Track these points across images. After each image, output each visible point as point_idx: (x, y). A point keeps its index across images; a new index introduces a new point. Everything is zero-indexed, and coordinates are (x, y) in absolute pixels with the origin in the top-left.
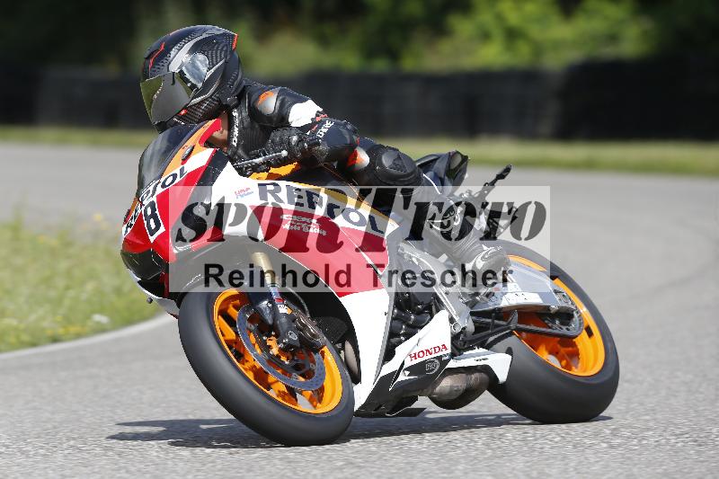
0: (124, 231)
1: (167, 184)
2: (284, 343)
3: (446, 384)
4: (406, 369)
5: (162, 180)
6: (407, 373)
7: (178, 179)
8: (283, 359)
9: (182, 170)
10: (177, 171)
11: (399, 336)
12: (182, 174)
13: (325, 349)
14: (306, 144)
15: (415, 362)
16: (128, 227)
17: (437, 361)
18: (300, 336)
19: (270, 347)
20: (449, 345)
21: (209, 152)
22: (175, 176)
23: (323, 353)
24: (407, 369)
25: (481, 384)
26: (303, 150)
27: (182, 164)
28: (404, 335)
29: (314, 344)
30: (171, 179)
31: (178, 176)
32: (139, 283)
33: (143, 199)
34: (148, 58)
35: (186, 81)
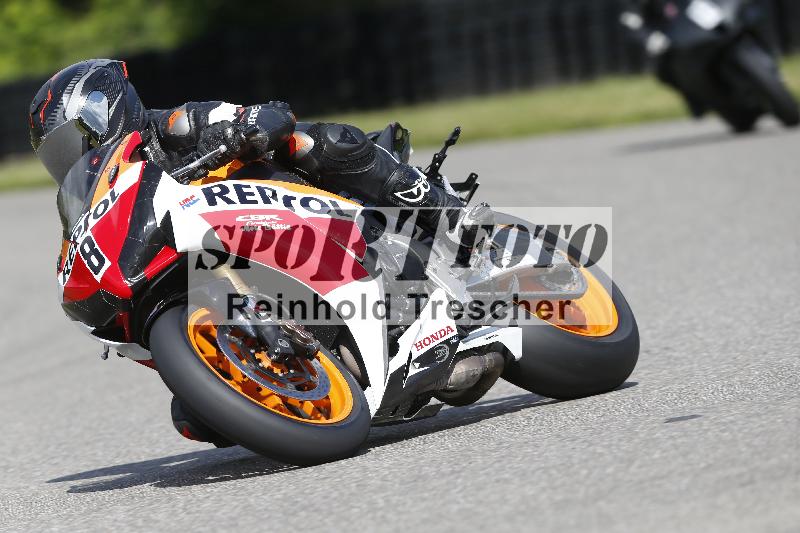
0: (62, 281)
1: (99, 212)
2: (276, 354)
3: (461, 370)
5: (92, 211)
6: (417, 365)
7: (111, 205)
8: (277, 371)
9: (112, 194)
10: (107, 197)
11: (398, 327)
12: (113, 198)
13: (320, 354)
14: (242, 135)
15: (423, 351)
16: (64, 274)
17: (444, 346)
18: (291, 343)
19: (260, 361)
20: (453, 326)
21: (138, 166)
22: (106, 203)
23: (318, 359)
24: (416, 361)
27: (111, 187)
29: (308, 350)
30: (102, 207)
31: (110, 202)
32: (93, 333)
33: (75, 238)
34: (36, 112)
35: (87, 128)
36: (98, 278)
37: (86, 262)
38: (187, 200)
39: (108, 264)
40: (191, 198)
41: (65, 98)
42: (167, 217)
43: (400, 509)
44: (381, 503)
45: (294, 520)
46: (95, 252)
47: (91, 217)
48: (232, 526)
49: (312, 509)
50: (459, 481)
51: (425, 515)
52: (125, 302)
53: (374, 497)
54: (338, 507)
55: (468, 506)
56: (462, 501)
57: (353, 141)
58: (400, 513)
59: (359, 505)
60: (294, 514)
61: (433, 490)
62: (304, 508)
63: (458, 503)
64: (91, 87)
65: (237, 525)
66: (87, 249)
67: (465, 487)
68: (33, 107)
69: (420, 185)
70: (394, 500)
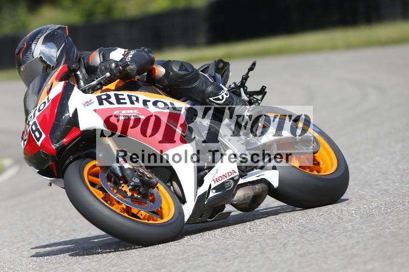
0: (22, 145)
1: (41, 109)
2: (132, 185)
3: (240, 194)
4: (213, 189)
5: (38, 107)
6: (214, 191)
7: (47, 105)
9: (48, 99)
10: (46, 100)
11: (204, 170)
12: (48, 101)
13: (159, 185)
14: (121, 68)
15: (217, 184)
16: (24, 141)
17: (231, 181)
18: (140, 180)
20: (237, 170)
21: (62, 83)
22: (45, 103)
23: (158, 188)
25: (263, 191)
26: (120, 71)
28: (207, 169)
29: (151, 183)
30: (43, 105)
31: (47, 103)
32: (39, 173)
33: (29, 122)
34: (19, 53)
35: (45, 62)
36: (39, 143)
37: (33, 135)
38: (87, 102)
39: (44, 136)
40: (90, 101)
41: (33, 46)
42: (76, 112)
43: (359, 231)
44: (350, 228)
45: (305, 236)
46: (37, 130)
47: (37, 111)
48: (274, 238)
49: (314, 230)
50: (390, 217)
51: (372, 235)
52: (53, 157)
53: (347, 225)
54: (328, 230)
55: (395, 230)
56: (391, 227)
57: (186, 70)
58: (359, 233)
59: (339, 228)
60: (306, 233)
61: (376, 221)
62: (311, 230)
63: (390, 228)
64: (47, 40)
65: (276, 238)
66: (34, 128)
67: (393, 221)
68: (17, 51)
69: (223, 94)
70: (357, 226)
